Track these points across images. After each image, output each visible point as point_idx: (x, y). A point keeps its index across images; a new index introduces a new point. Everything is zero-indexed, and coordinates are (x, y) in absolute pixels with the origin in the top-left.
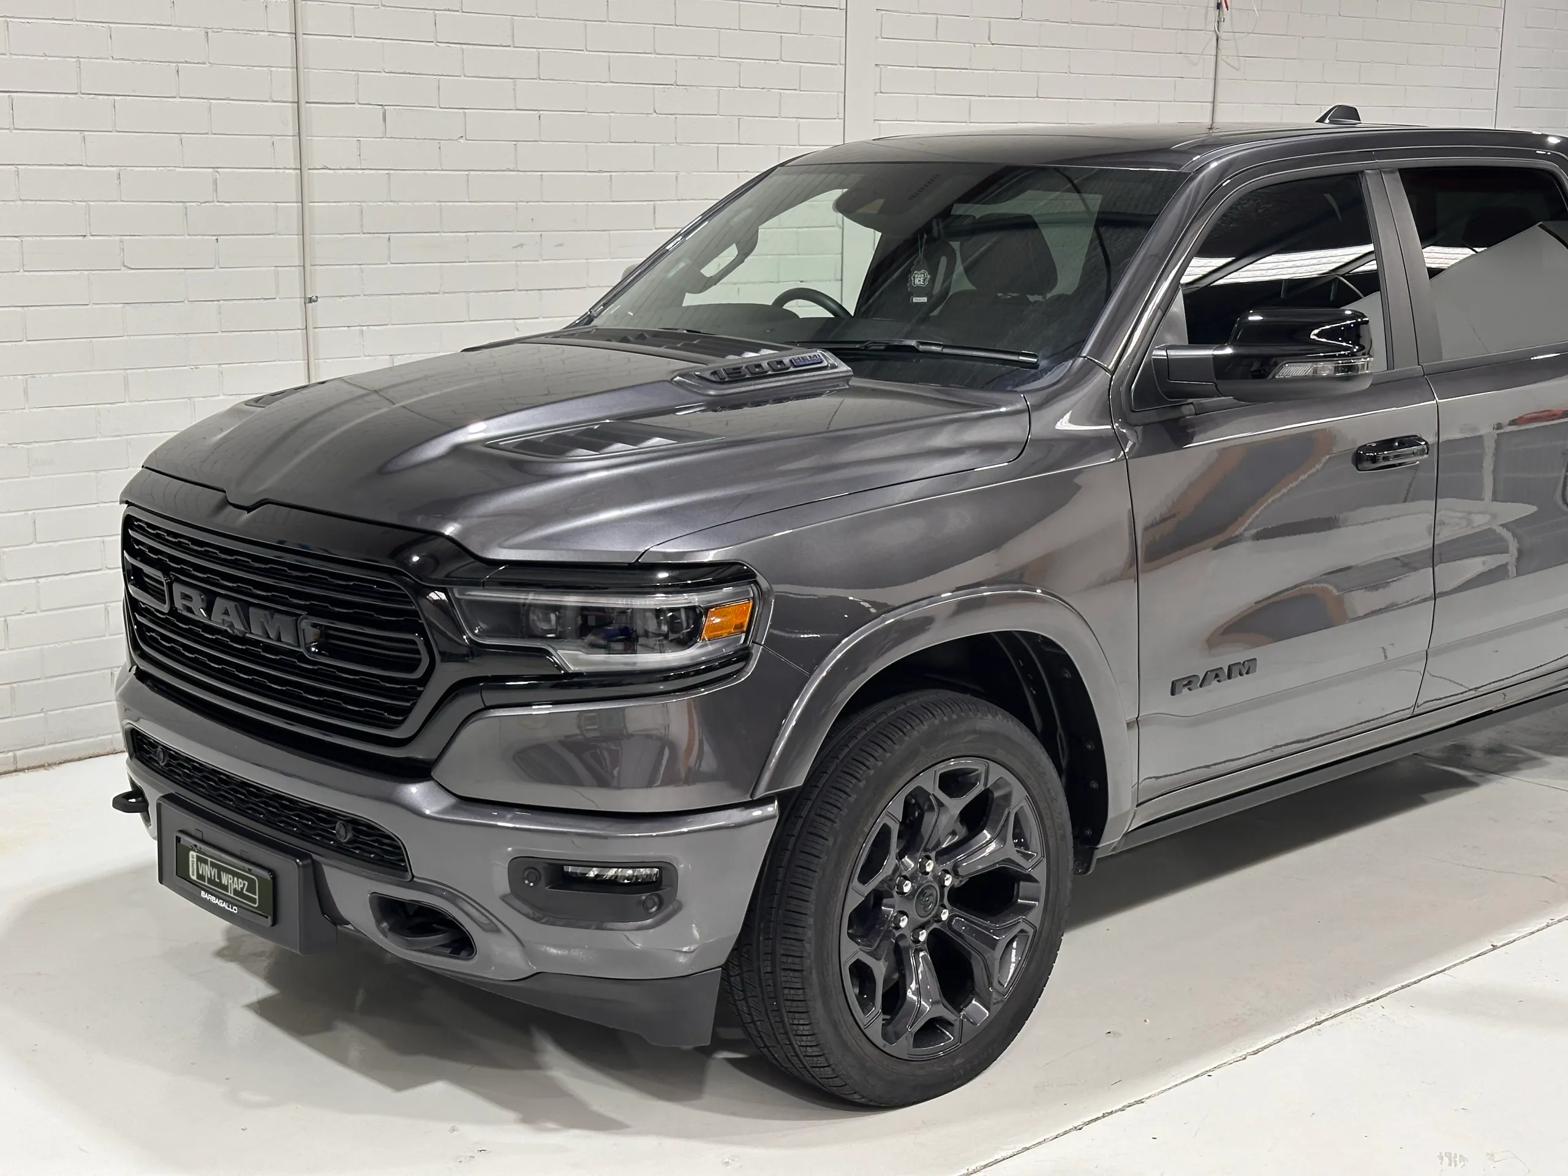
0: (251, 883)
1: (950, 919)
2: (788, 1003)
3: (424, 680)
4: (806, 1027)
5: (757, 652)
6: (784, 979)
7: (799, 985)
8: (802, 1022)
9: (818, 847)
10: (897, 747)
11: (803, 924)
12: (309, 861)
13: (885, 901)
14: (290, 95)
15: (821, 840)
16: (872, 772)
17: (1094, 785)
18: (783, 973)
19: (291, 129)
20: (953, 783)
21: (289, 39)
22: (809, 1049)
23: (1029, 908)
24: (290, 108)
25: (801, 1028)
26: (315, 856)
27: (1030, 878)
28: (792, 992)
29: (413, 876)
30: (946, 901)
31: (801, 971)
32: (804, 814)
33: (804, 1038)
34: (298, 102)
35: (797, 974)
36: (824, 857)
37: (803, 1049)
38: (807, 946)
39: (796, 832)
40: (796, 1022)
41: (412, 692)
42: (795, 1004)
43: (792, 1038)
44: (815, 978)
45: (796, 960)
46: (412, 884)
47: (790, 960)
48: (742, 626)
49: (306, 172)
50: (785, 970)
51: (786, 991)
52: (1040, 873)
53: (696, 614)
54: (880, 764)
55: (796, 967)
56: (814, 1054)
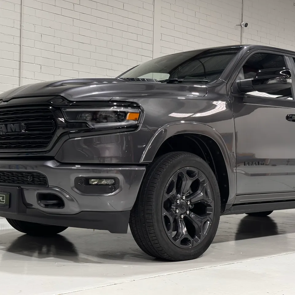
0: (3, 197)
1: (189, 214)
2: (148, 224)
3: (53, 134)
4: (153, 231)
5: (141, 125)
6: (147, 217)
7: (151, 218)
8: (151, 229)
9: (156, 181)
10: (176, 159)
11: (152, 201)
12: (20, 188)
13: (172, 205)
14: (18, 60)
15: (157, 180)
16: (170, 164)
17: (225, 186)
18: (146, 215)
19: (18, 68)
20: (190, 174)
21: (19, 46)
22: (153, 238)
23: (209, 214)
24: (18, 63)
25: (151, 231)
26: (22, 187)
27: (210, 206)
28: (149, 220)
29: (49, 186)
30: (188, 209)
31: (151, 214)
32: (152, 174)
33: (152, 234)
34: (20, 61)
35: (150, 215)
36: (158, 184)
37: (152, 238)
38: (153, 207)
39: (150, 179)
40: (150, 229)
41: (50, 137)
42: (149, 224)
43: (149, 235)
44: (155, 216)
45: (150, 211)
46: (48, 188)
47: (148, 211)
48: (137, 118)
49: (21, 78)
50: (147, 214)
51: (147, 220)
52: (212, 205)
53: (125, 113)
54: (171, 162)
55: (150, 213)
56: (155, 239)
